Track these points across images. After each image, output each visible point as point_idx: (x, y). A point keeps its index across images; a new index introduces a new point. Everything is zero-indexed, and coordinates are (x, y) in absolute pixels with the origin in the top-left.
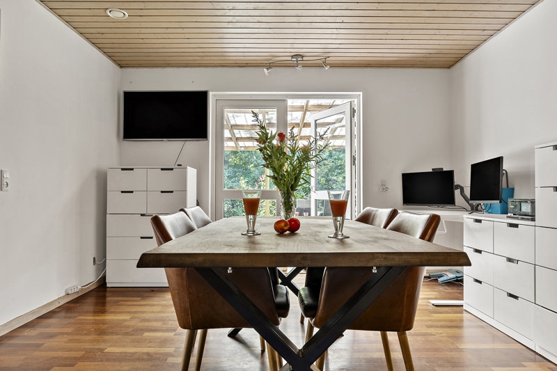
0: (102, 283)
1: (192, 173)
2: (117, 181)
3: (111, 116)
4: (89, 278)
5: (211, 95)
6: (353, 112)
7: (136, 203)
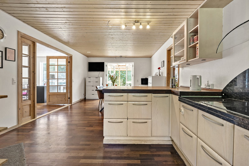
0: (85, 98)
1: (101, 78)
2: (88, 80)
3: (86, 67)
4: (83, 97)
5: (105, 63)
6: (133, 66)
7: (91, 84)
